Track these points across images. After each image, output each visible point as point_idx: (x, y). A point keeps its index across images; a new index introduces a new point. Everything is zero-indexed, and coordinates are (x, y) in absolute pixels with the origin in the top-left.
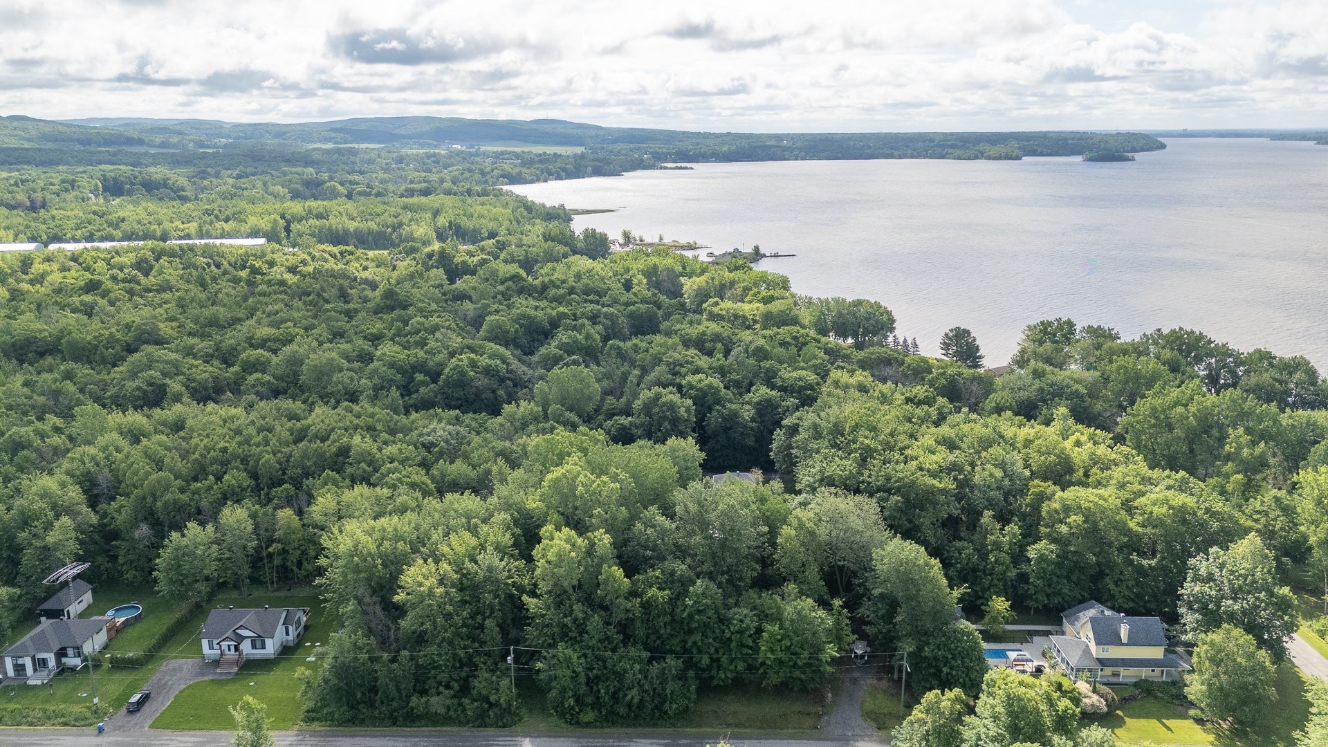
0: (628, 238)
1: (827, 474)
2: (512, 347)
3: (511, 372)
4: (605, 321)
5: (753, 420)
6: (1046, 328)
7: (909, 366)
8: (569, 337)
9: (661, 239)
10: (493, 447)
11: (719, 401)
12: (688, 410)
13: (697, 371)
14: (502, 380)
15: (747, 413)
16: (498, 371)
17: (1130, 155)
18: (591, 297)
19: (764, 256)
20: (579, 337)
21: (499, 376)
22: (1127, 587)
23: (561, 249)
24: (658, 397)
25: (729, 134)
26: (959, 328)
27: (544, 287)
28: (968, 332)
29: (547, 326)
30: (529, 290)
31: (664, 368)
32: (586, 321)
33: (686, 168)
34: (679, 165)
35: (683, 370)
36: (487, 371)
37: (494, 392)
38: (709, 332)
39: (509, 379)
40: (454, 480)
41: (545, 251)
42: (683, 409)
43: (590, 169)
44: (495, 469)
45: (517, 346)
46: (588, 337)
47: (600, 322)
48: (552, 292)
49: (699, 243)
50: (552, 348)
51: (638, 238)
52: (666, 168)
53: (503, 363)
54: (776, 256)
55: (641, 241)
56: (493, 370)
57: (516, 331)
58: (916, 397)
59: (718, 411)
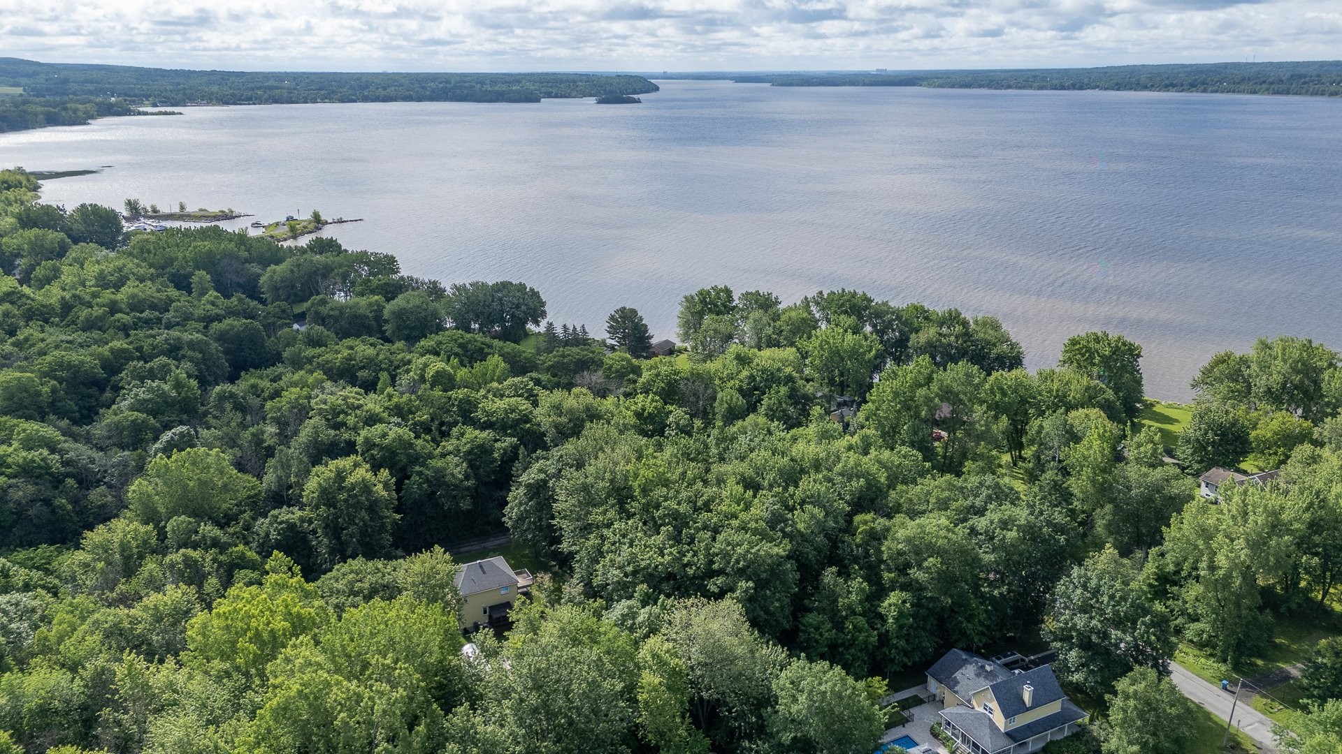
0: (136, 209)
1: (643, 564)
2: (52, 417)
3: (66, 463)
4: (190, 353)
5: (467, 478)
6: (704, 298)
7: (610, 368)
8: (151, 390)
9: (182, 208)
10: (97, 622)
11: (416, 459)
12: (386, 486)
13: (372, 420)
14: (57, 481)
15: (456, 468)
16: (48, 467)
17: (636, 96)
18: (146, 314)
19: (327, 223)
20: (166, 387)
21: (51, 475)
22: (980, 621)
23: (53, 236)
24: (340, 476)
25: (214, 72)
26: (624, 308)
27: (66, 307)
28: (634, 312)
29: (101, 373)
30: (42, 314)
31: (316, 420)
32: (164, 359)
33: (173, 113)
34: (163, 109)
35: (351, 420)
36: (27, 471)
37: (47, 502)
38: (359, 356)
39: (68, 475)
40: (40, 706)
41: (30, 242)
42: (380, 486)
43: (41, 117)
44: (120, 670)
45: (61, 414)
46: (178, 385)
47: (184, 357)
48: (84, 313)
49: (237, 211)
50: (123, 411)
51: (149, 209)
52: (146, 114)
53: (53, 451)
54: (341, 221)
55: (155, 211)
56: (40, 467)
57: (54, 391)
58: (644, 410)
59: (420, 474)
